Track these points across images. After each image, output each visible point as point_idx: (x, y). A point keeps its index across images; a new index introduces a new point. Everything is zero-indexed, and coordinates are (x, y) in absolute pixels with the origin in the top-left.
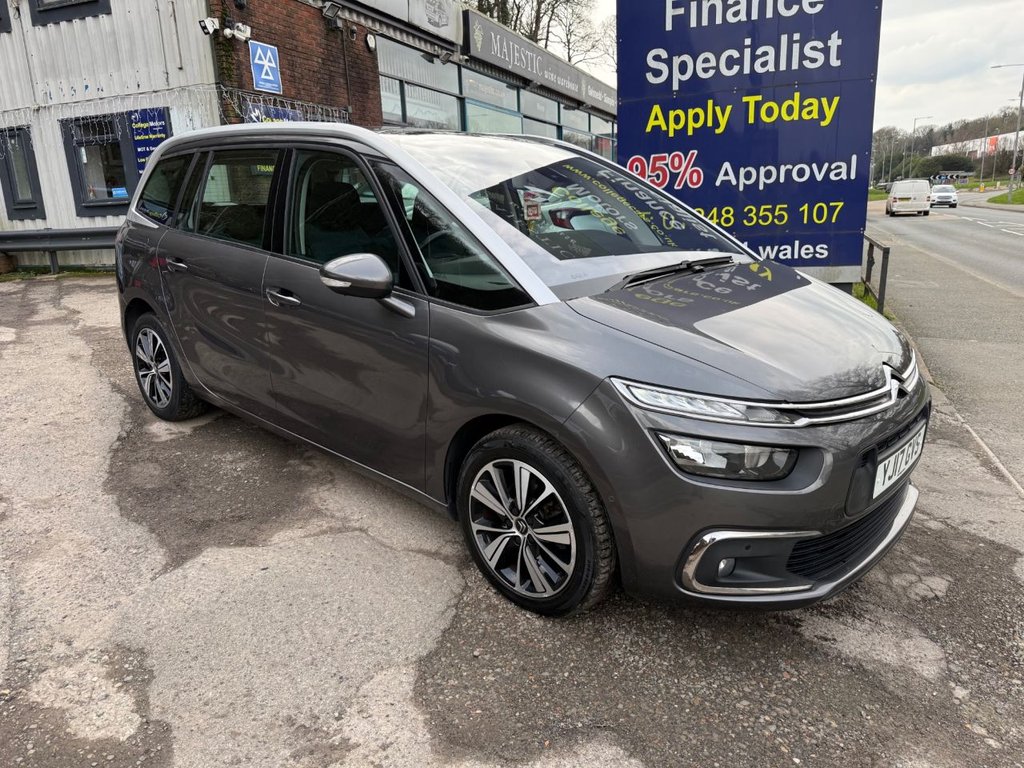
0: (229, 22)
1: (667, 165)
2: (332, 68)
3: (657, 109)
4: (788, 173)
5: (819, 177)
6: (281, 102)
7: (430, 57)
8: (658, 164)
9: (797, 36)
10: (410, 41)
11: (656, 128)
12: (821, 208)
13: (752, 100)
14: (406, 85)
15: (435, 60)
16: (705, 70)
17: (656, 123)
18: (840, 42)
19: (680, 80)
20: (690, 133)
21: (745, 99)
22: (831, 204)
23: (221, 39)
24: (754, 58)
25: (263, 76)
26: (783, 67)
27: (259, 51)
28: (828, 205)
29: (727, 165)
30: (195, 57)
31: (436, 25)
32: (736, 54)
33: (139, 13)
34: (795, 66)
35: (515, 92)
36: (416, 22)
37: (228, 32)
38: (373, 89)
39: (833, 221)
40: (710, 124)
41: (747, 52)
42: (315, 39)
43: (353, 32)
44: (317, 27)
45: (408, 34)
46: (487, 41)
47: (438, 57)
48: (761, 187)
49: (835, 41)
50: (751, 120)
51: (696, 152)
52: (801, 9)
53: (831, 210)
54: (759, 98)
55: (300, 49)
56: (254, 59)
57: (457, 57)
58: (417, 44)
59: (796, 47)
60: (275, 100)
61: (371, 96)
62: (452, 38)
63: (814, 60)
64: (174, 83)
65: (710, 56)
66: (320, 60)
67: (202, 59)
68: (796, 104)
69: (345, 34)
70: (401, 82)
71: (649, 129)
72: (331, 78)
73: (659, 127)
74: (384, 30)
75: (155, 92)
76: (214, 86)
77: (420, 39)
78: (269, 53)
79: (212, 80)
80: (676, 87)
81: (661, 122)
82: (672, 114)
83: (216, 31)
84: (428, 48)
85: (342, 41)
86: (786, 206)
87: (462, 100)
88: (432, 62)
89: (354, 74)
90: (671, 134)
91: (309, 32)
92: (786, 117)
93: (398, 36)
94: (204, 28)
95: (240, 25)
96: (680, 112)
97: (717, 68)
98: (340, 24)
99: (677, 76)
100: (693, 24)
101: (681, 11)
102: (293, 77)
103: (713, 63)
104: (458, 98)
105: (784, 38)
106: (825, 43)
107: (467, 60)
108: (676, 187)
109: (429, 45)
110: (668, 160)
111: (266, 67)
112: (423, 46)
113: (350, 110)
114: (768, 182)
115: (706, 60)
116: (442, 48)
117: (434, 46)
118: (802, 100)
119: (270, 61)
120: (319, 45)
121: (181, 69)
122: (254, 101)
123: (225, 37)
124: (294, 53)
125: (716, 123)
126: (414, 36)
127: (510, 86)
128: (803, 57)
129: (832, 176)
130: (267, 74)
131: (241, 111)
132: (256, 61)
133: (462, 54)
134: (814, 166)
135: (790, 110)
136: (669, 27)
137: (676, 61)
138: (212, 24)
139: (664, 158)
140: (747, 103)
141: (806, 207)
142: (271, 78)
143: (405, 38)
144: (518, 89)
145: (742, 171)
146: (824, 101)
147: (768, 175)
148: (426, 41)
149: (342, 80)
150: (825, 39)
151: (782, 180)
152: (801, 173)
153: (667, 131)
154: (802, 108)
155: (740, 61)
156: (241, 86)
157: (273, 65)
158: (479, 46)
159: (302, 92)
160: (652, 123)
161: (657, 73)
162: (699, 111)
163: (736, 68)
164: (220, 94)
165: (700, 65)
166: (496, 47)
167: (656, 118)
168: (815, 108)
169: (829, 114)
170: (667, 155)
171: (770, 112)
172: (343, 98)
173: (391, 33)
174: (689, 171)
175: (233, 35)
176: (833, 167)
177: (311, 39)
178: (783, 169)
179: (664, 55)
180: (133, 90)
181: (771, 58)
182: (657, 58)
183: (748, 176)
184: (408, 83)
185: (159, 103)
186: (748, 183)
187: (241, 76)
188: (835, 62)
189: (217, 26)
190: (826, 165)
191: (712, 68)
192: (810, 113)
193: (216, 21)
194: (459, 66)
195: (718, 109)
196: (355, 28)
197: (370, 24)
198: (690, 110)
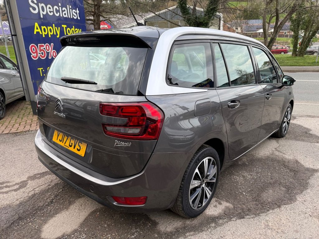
1: (44, 49)
3: (37, 25)
8: (42, 48)
9: (70, 7)
11: (38, 33)
13: (64, 26)
16: (50, 12)
17: (38, 31)
18: (79, 12)
19: (43, 14)
20: (50, 36)
24: (63, 11)
26: (69, 16)
32: (58, 8)
34: (72, 17)
40: (55, 34)
41: (60, 8)
50: (65, 34)
51: (53, 44)
54: (66, 26)
59: (71, 10)
63: (75, 16)
71: (35, 33)
80: (42, 16)
81: (39, 30)
82: (43, 28)
90: (44, 36)
96: (45, 27)
97: (53, 12)
99: (41, 12)
103: (52, 10)
106: (76, 11)
108: (49, 58)
110: (45, 47)
118: (75, 29)
125: (57, 34)
128: (73, 14)
137: (40, 5)
139: (43, 46)
146: (79, 30)
153: (42, 35)
154: (75, 31)
160: (36, 31)
161: (34, 9)
162: (51, 27)
163: (58, 13)
165: (48, 9)
167: (37, 29)
170: (44, 44)
171: (69, 32)
174: (52, 51)
179: (35, 1)
181: (66, 12)
182: (33, 2)
188: (79, 18)
195: (56, 28)
198: (48, 27)
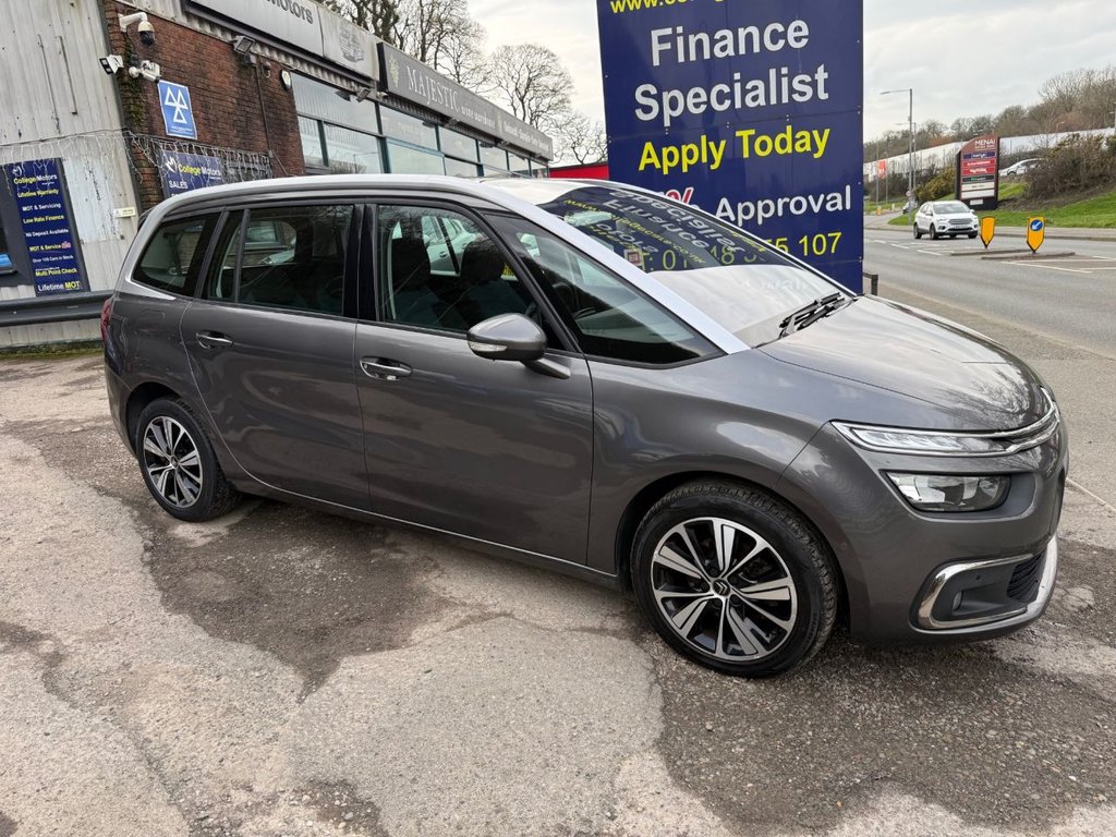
0: (134, 59)
2: (248, 109)
3: (649, 147)
4: (786, 206)
5: (816, 209)
6: (197, 148)
7: (346, 94)
9: (784, 70)
10: (326, 77)
11: (650, 166)
12: (820, 240)
13: (745, 134)
14: (325, 127)
15: (352, 97)
16: (697, 105)
17: (649, 161)
18: (826, 76)
19: (671, 116)
20: (685, 169)
21: (738, 134)
22: (830, 235)
23: (126, 79)
24: (744, 92)
25: (175, 120)
26: (773, 101)
27: (169, 92)
28: (827, 238)
29: (724, 201)
30: (93, 100)
31: (351, 59)
32: (726, 89)
33: (17, 49)
34: (785, 100)
35: (434, 130)
36: (332, 57)
37: (133, 71)
38: (293, 131)
39: (833, 251)
40: (704, 160)
41: (737, 86)
42: (226, 77)
43: (267, 68)
44: (229, 64)
45: (323, 69)
46: (403, 75)
47: (355, 94)
48: (760, 222)
49: (821, 75)
50: (746, 155)
51: (692, 189)
52: (787, 42)
53: (830, 241)
54: (752, 132)
55: (212, 88)
56: (163, 102)
57: (374, 94)
58: (333, 80)
59: (785, 81)
60: (190, 146)
61: (291, 139)
62: (368, 73)
63: (803, 94)
64: (66, 130)
65: (700, 90)
66: (234, 101)
67: (102, 101)
68: (789, 137)
69: (258, 71)
70: (319, 122)
71: (642, 168)
72: (248, 120)
73: (653, 164)
74: (298, 66)
75: (43, 141)
76: (120, 133)
77: (336, 75)
78: (180, 94)
79: (117, 125)
80: (667, 123)
81: (654, 160)
82: (665, 151)
83: (120, 69)
84: (344, 85)
85: (256, 78)
86: (785, 239)
87: (382, 140)
88: (348, 99)
89: (271, 115)
90: (666, 172)
91: (221, 69)
92: (780, 151)
93: (313, 73)
94: (106, 66)
95: (147, 62)
96: (673, 149)
97: (708, 103)
98: (253, 59)
99: (667, 112)
100: (681, 59)
101: (668, 46)
102: (208, 119)
103: (704, 98)
104: (378, 137)
105: (773, 73)
106: (813, 77)
107: (385, 97)
109: (344, 81)
111: (178, 110)
112: (338, 82)
113: (271, 154)
114: (767, 216)
115: (697, 95)
116: (358, 84)
117: (349, 81)
118: (794, 134)
119: (181, 103)
120: (232, 83)
121: (75, 113)
122: (168, 149)
123: (130, 77)
124: (206, 93)
125: (711, 160)
126: (329, 72)
127: (427, 124)
128: (792, 91)
129: (828, 207)
130: (179, 117)
131: (154, 159)
132: (167, 103)
133: (380, 90)
134: (811, 198)
135: (783, 144)
136: (656, 62)
137: (666, 97)
138: (115, 62)
140: (742, 137)
141: (805, 239)
142: (184, 121)
143: (320, 74)
144: (436, 126)
145: (740, 207)
146: (815, 133)
147: (766, 209)
148: (341, 77)
149: (259, 122)
150: (812, 73)
151: (780, 213)
152: (798, 205)
153: (661, 169)
154: (794, 141)
155: (731, 96)
156: (152, 132)
157: (185, 107)
158: (396, 82)
159: (219, 136)
160: (644, 161)
161: (647, 109)
162: (693, 147)
163: (727, 103)
164: (129, 141)
165: (691, 101)
166: (413, 82)
167: (649, 156)
168: (807, 140)
169: (821, 146)
171: (764, 146)
172: (261, 141)
173: (305, 69)
175: (141, 75)
176: (828, 198)
177: (223, 76)
178: (780, 202)
179: (653, 91)
180: (14, 139)
181: (761, 91)
182: (646, 94)
183: (746, 211)
184: (326, 123)
185: (47, 153)
186: (747, 218)
187: (151, 120)
188: (823, 96)
189: (121, 64)
190: (822, 196)
191: (704, 103)
192: (803, 145)
193: (120, 58)
194: (377, 104)
195: (712, 144)
196: (268, 64)
197: (283, 59)
198: (683, 147)
